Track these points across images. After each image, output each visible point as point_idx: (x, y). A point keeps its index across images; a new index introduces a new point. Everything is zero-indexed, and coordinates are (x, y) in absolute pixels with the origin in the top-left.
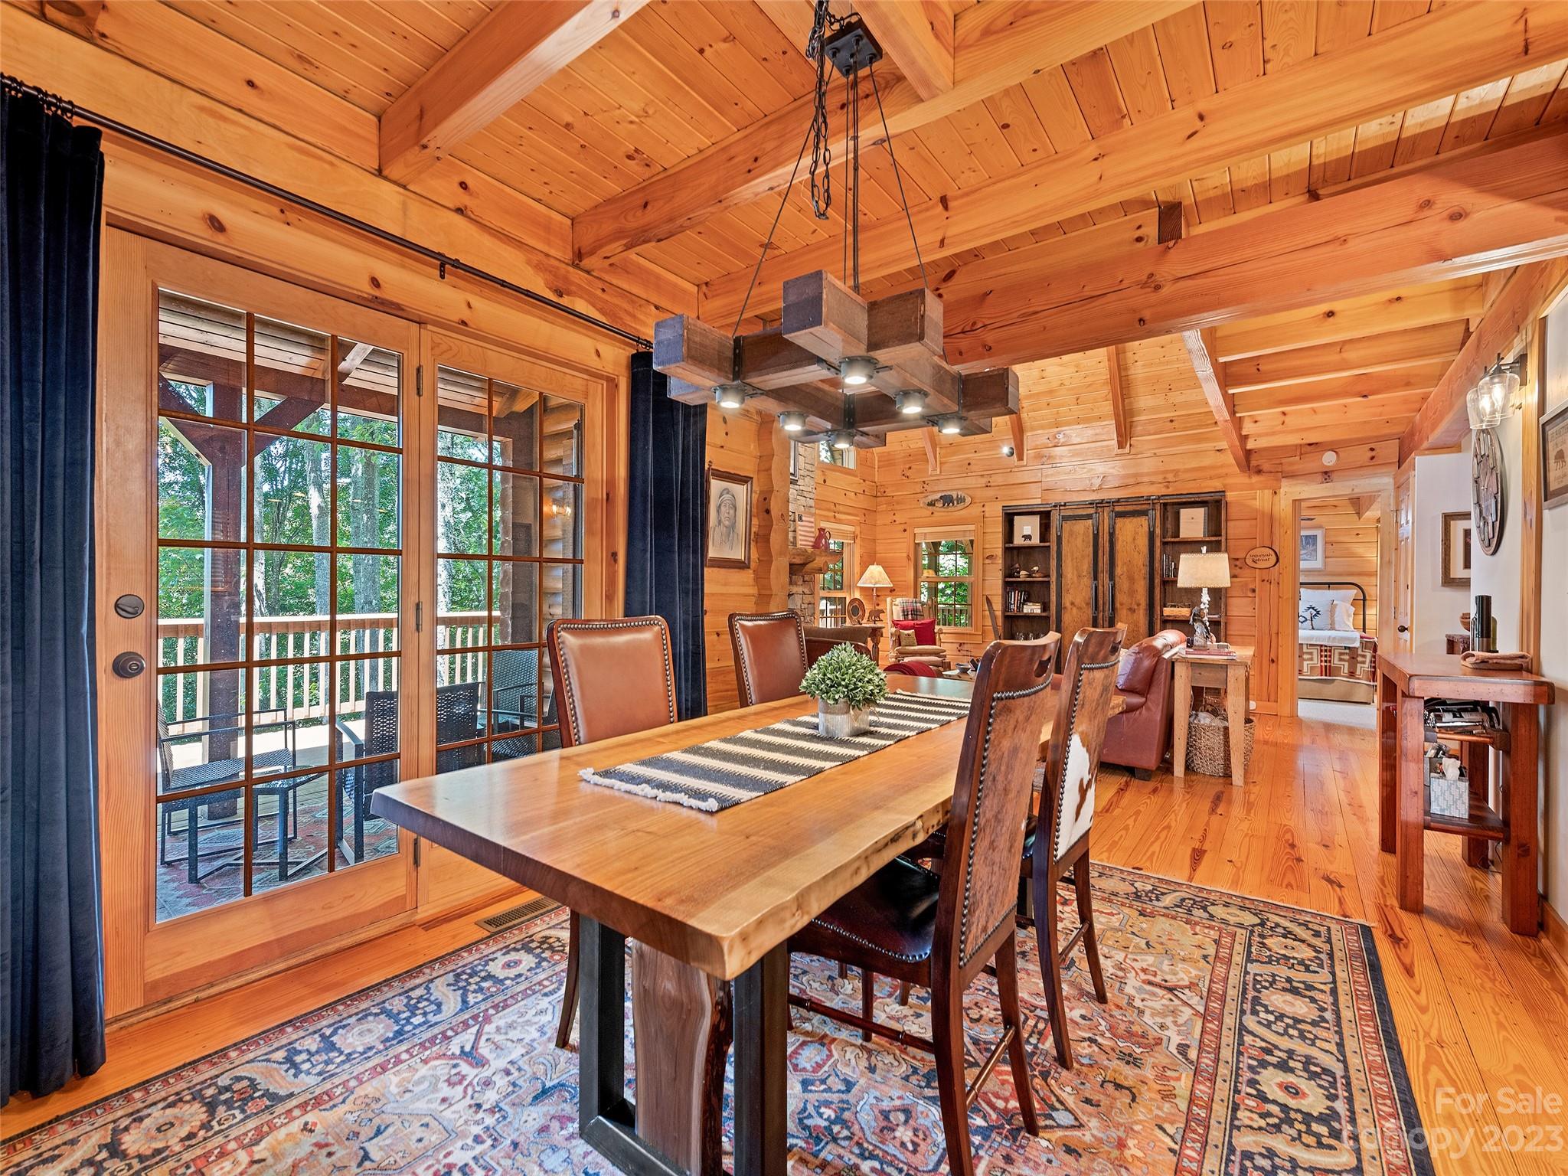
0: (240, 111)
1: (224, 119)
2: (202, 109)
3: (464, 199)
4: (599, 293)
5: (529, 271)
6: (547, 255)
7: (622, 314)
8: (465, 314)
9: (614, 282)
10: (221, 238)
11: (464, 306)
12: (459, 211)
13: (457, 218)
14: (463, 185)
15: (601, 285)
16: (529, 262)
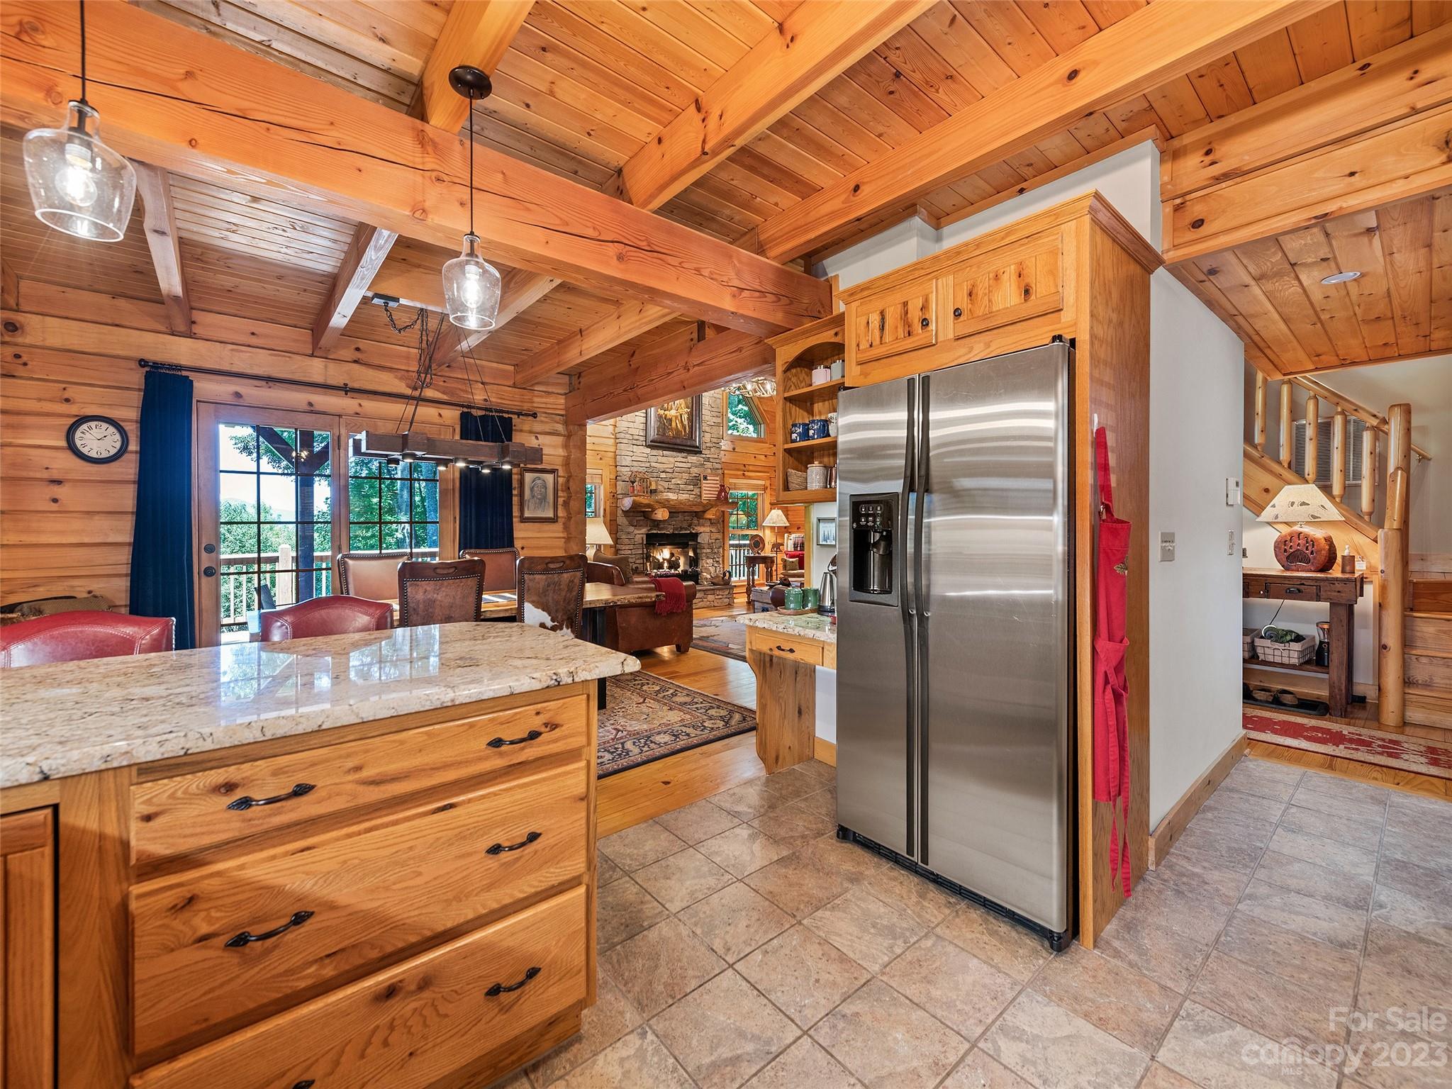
0: (249, 346)
1: (242, 351)
2: (232, 350)
3: (358, 355)
4: (442, 383)
5: (397, 382)
6: (408, 371)
7: (458, 392)
8: (359, 410)
9: (452, 375)
10: (241, 400)
11: (357, 406)
12: (355, 362)
13: (356, 366)
14: (358, 349)
15: (443, 379)
16: (396, 377)
